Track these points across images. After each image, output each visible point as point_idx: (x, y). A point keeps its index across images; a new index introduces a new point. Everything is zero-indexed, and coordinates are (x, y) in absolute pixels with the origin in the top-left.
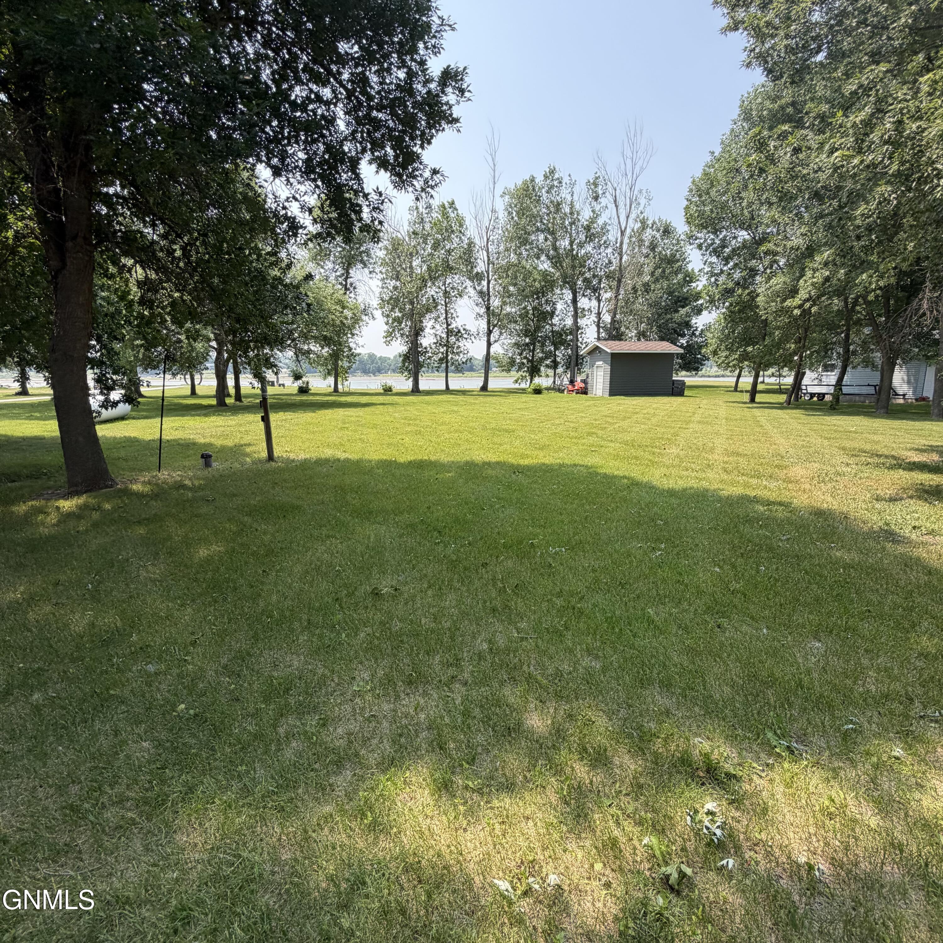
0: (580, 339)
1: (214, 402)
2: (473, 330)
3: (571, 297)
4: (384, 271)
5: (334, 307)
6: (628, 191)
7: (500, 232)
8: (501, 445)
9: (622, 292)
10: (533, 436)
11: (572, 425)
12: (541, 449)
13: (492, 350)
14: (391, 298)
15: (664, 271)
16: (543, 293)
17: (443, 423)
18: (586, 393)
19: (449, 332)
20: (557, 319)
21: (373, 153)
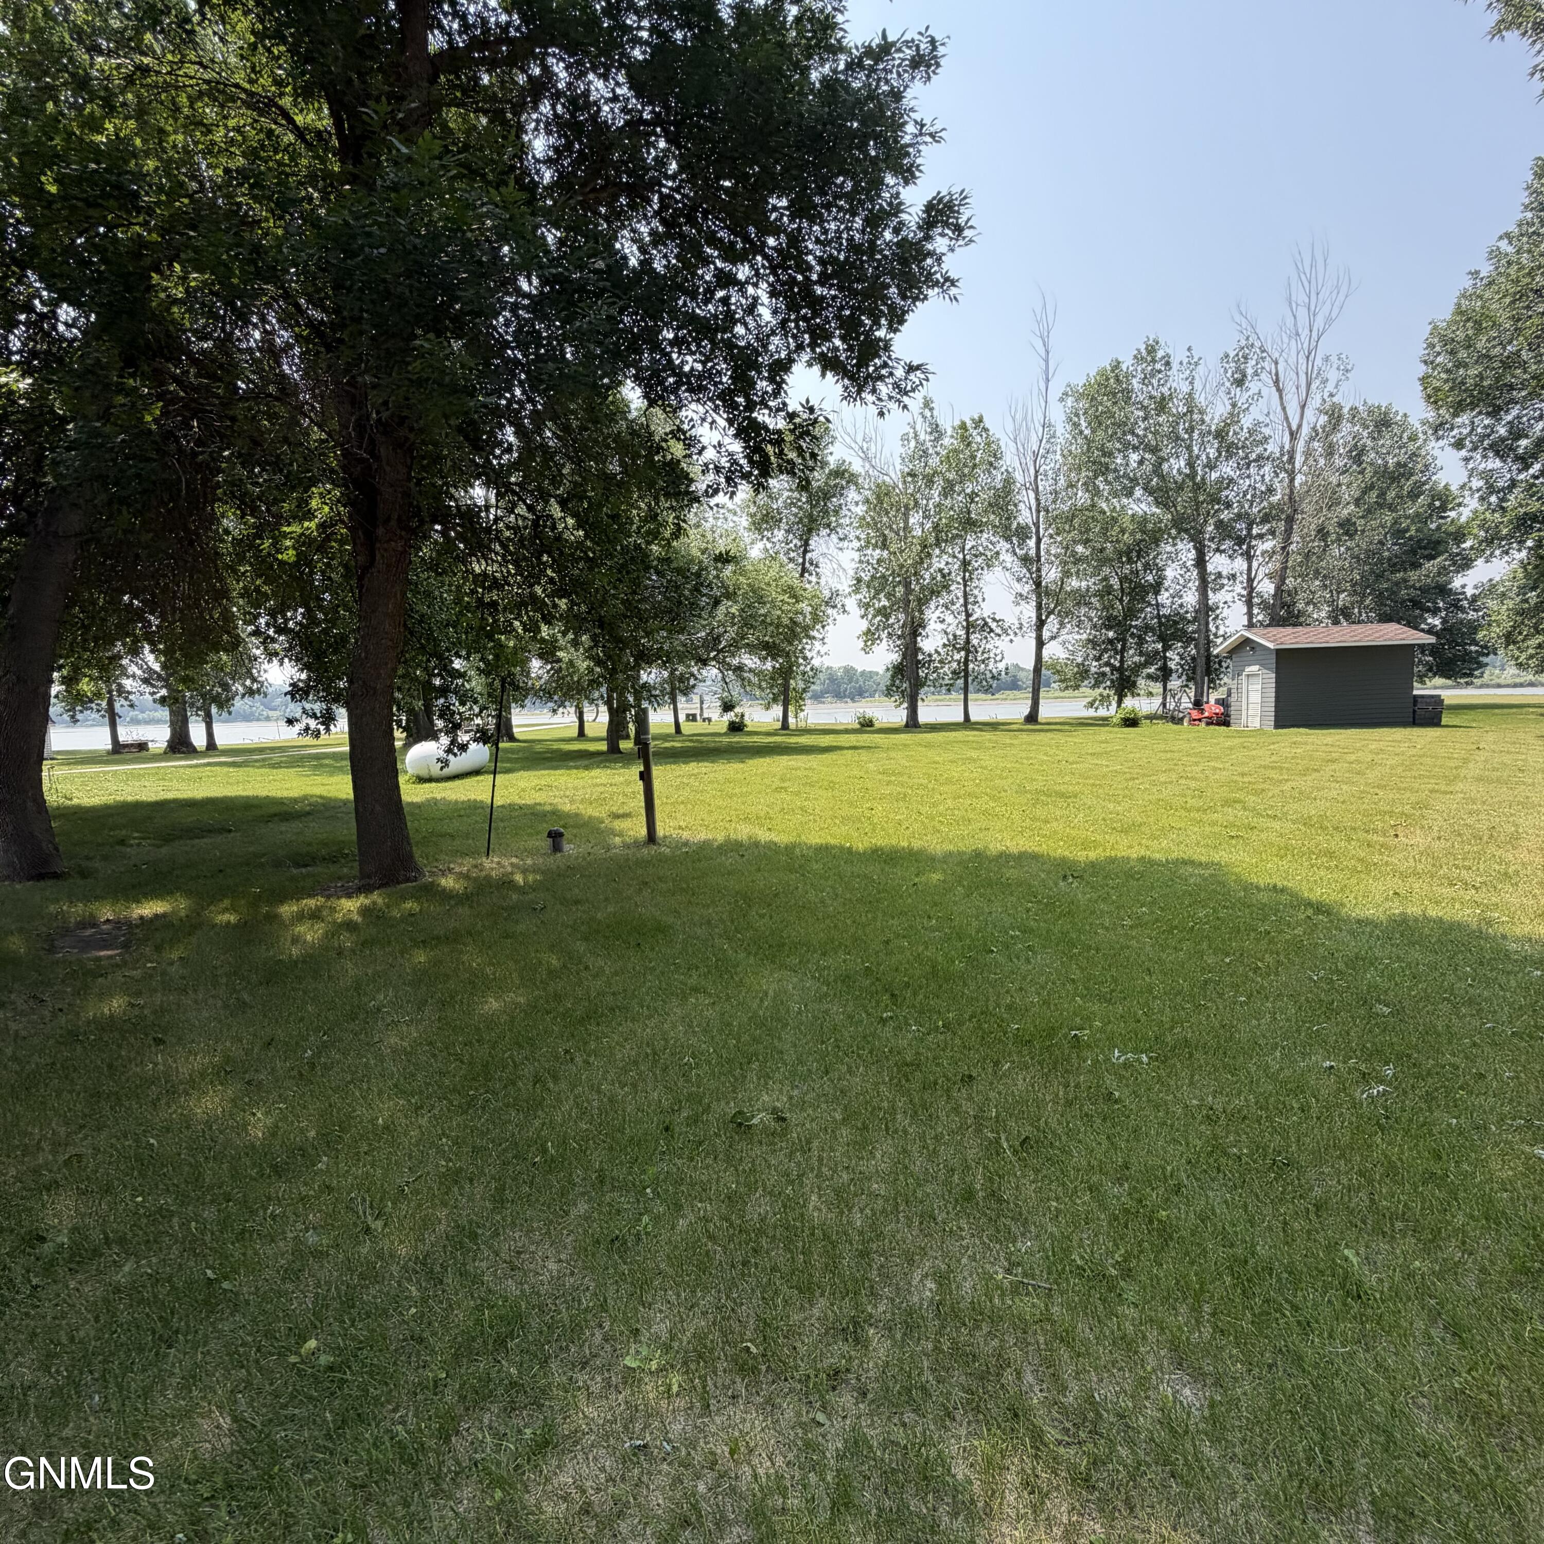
0: (1213, 630)
1: (603, 747)
2: (1010, 619)
3: (1193, 554)
4: (863, 536)
5: (781, 598)
6: (1302, 360)
7: (1058, 457)
8: (1046, 822)
9: (1295, 538)
10: (1111, 806)
11: (1193, 784)
12: (1125, 831)
13: (1046, 652)
14: (873, 577)
15: (1382, 495)
16: (1139, 552)
17: (949, 781)
18: (1227, 724)
19: (969, 627)
20: (1167, 594)
21: (813, 351)
